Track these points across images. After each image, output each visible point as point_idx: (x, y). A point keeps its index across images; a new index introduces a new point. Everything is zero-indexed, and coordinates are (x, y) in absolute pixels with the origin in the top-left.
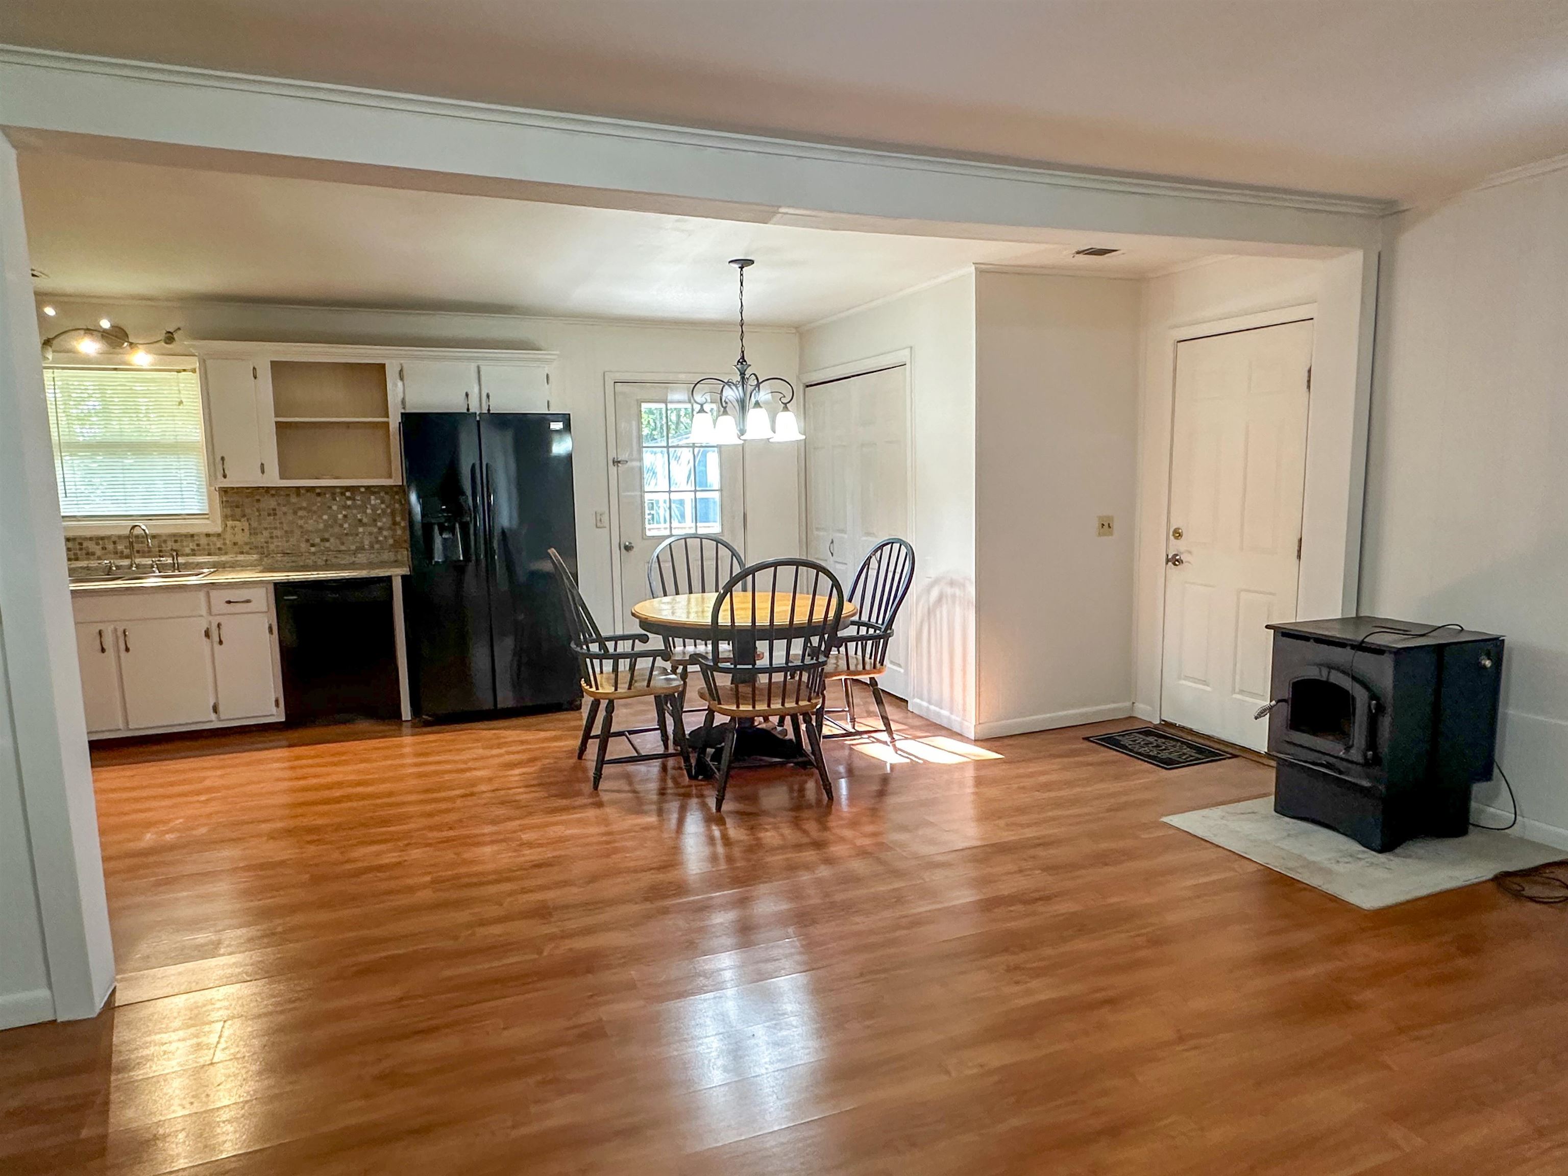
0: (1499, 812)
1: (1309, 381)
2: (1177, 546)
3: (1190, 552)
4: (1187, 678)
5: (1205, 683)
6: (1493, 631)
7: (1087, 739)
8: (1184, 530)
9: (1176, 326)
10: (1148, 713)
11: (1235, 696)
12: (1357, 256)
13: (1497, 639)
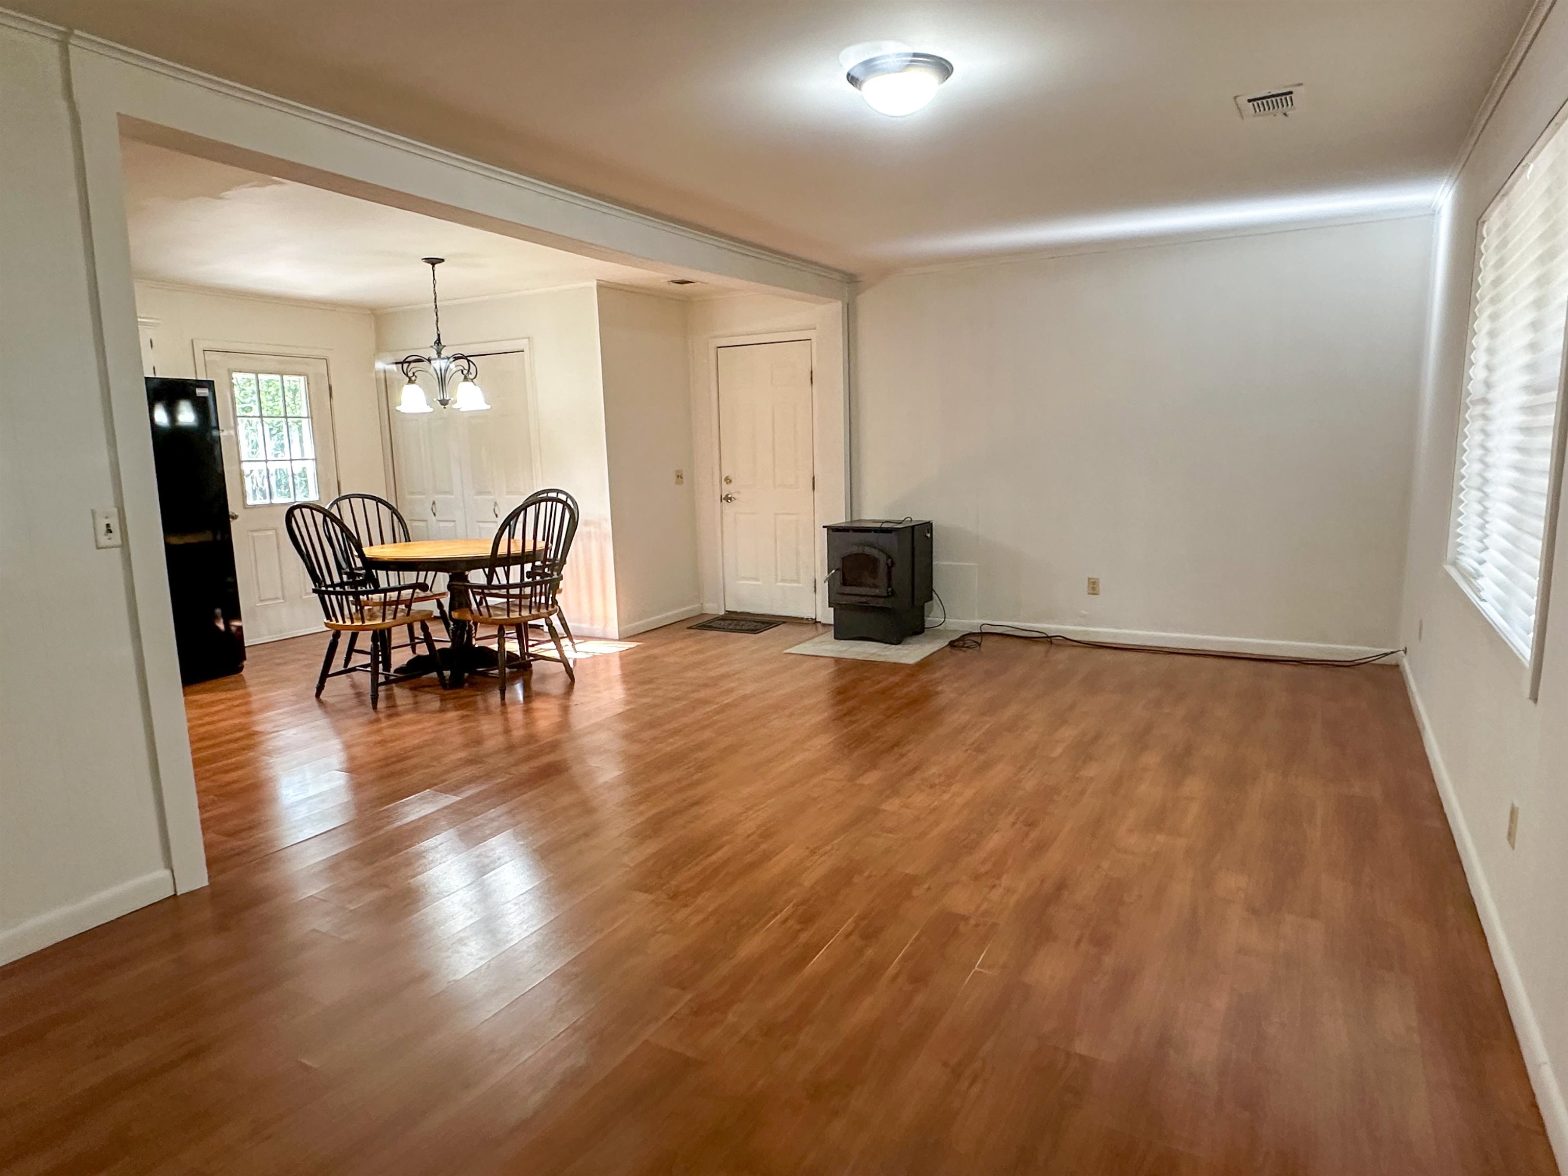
0: (932, 619)
1: (812, 378)
2: (727, 489)
3: (739, 493)
4: (744, 578)
5: (756, 579)
6: (928, 520)
7: (690, 628)
8: (732, 477)
9: (715, 337)
10: (715, 609)
11: (778, 584)
12: (839, 304)
13: (929, 522)
